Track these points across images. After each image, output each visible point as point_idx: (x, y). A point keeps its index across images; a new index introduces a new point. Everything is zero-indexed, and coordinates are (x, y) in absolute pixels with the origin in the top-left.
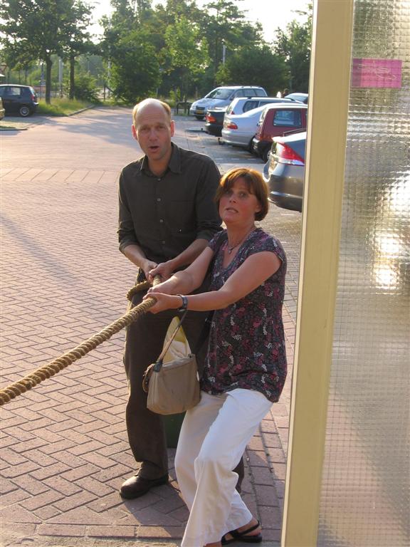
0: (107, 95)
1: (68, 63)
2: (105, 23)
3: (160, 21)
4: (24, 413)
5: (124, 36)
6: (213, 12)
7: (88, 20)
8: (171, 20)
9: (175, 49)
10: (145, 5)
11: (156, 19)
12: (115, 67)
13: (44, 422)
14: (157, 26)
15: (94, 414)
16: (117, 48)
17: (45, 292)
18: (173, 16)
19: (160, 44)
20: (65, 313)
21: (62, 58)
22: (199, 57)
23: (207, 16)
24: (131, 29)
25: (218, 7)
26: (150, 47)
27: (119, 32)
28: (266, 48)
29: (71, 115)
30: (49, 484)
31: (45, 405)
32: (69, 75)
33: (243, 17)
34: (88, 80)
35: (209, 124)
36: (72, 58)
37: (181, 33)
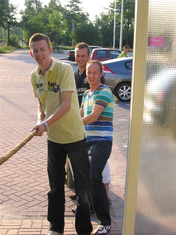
0: (23, 44)
1: (7, 31)
2: (22, 13)
3: (46, 12)
4: (8, 172)
5: (31, 19)
6: (68, 9)
7: (15, 12)
8: (51, 12)
9: (53, 24)
10: (39, 5)
11: (44, 11)
12: (27, 32)
13: (16, 175)
14: (45, 15)
15: (36, 172)
16: (28, 24)
17: (9, 126)
18: (52, 10)
19: (46, 22)
20: (19, 134)
21: (4, 28)
22: (63, 28)
23: (66, 10)
24: (33, 15)
25: (71, 6)
26: (42, 24)
27: (28, 17)
28: (91, 23)
29: (9, 53)
30: (22, 198)
31: (16, 169)
32: (7, 36)
33: (81, 10)
34: (15, 38)
35: (69, 56)
36: (9, 28)
37: (55, 17)
